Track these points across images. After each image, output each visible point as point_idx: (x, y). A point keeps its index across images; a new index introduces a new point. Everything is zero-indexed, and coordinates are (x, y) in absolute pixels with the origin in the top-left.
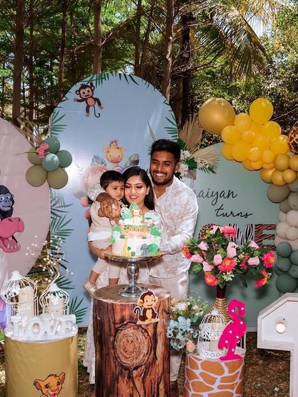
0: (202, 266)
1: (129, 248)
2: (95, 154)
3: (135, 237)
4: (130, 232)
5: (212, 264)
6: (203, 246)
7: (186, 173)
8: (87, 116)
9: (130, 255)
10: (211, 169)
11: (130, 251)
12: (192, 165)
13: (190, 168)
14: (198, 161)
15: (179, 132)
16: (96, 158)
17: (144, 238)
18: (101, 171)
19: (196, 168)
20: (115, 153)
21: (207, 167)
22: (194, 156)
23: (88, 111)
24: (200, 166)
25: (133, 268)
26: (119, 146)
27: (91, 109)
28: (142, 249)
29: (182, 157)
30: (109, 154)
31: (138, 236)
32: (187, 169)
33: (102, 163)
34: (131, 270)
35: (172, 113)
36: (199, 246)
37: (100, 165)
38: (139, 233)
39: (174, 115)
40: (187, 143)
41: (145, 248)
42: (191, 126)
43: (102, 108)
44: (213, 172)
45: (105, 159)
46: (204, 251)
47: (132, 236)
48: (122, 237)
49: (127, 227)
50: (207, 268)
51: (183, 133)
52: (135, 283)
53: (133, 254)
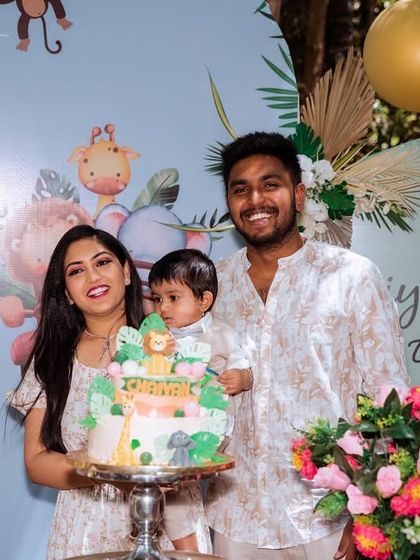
0: (346, 499)
1: (135, 444)
2: (44, 167)
3: (153, 413)
4: (139, 397)
5: (373, 494)
6: (352, 444)
7: (322, 229)
8: (23, 47)
9: (137, 461)
10: (396, 218)
11: (139, 451)
12: (339, 203)
13: (332, 214)
14: (358, 192)
15: (303, 102)
16: (48, 178)
17: (180, 414)
18: (63, 217)
19: (350, 213)
20: (106, 166)
21: (386, 209)
22: (346, 176)
23: (23, 31)
24: (362, 206)
25: (147, 500)
26: (118, 143)
27: (34, 26)
28: (171, 444)
29: (308, 180)
30: (88, 168)
31: (163, 411)
32: (324, 216)
33: (68, 193)
34: (139, 506)
35: (283, 43)
36: (340, 442)
37: (60, 201)
38: (165, 401)
39: (287, 52)
40: (325, 140)
41: (180, 444)
42: (339, 86)
43: (67, 25)
44: (404, 227)
45: (76, 183)
46: (355, 456)
47: (143, 409)
48: (117, 411)
49: (131, 384)
50: (359, 504)
51: (315, 106)
52: (154, 546)
53: (146, 459)
